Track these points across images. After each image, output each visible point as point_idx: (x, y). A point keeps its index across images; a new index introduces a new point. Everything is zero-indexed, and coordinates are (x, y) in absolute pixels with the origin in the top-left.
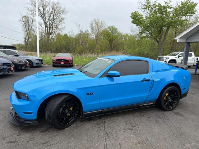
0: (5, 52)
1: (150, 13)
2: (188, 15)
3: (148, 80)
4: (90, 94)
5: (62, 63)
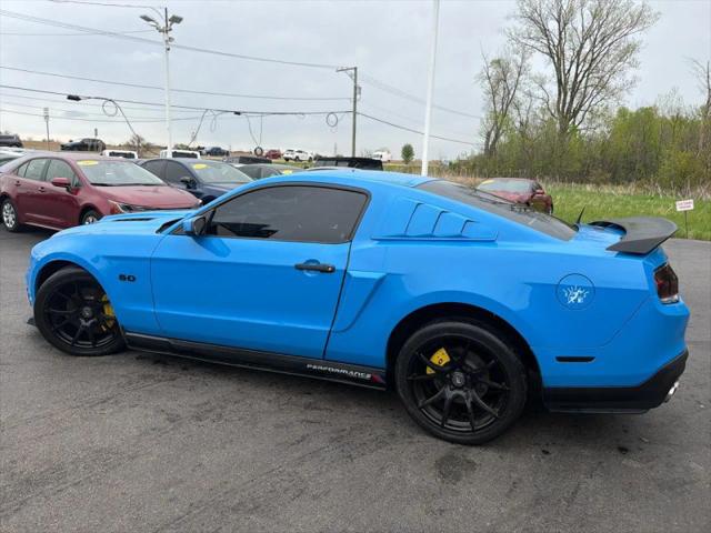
4: (129, 278)
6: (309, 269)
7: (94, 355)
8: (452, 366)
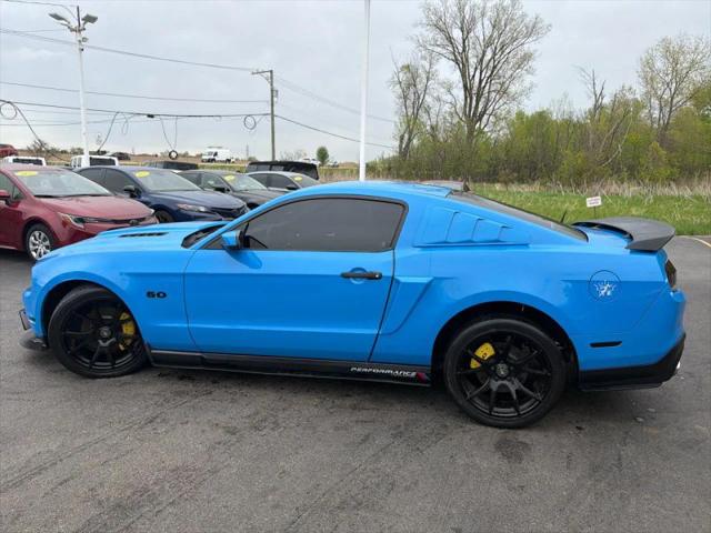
0: (268, 182)
3: (371, 277)
4: (158, 295)
6: (355, 277)
7: (114, 376)
8: (497, 358)
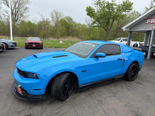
1: (100, 8)
2: (127, 11)
3: (121, 59)
4: (85, 71)
5: (34, 45)
6: (119, 60)
